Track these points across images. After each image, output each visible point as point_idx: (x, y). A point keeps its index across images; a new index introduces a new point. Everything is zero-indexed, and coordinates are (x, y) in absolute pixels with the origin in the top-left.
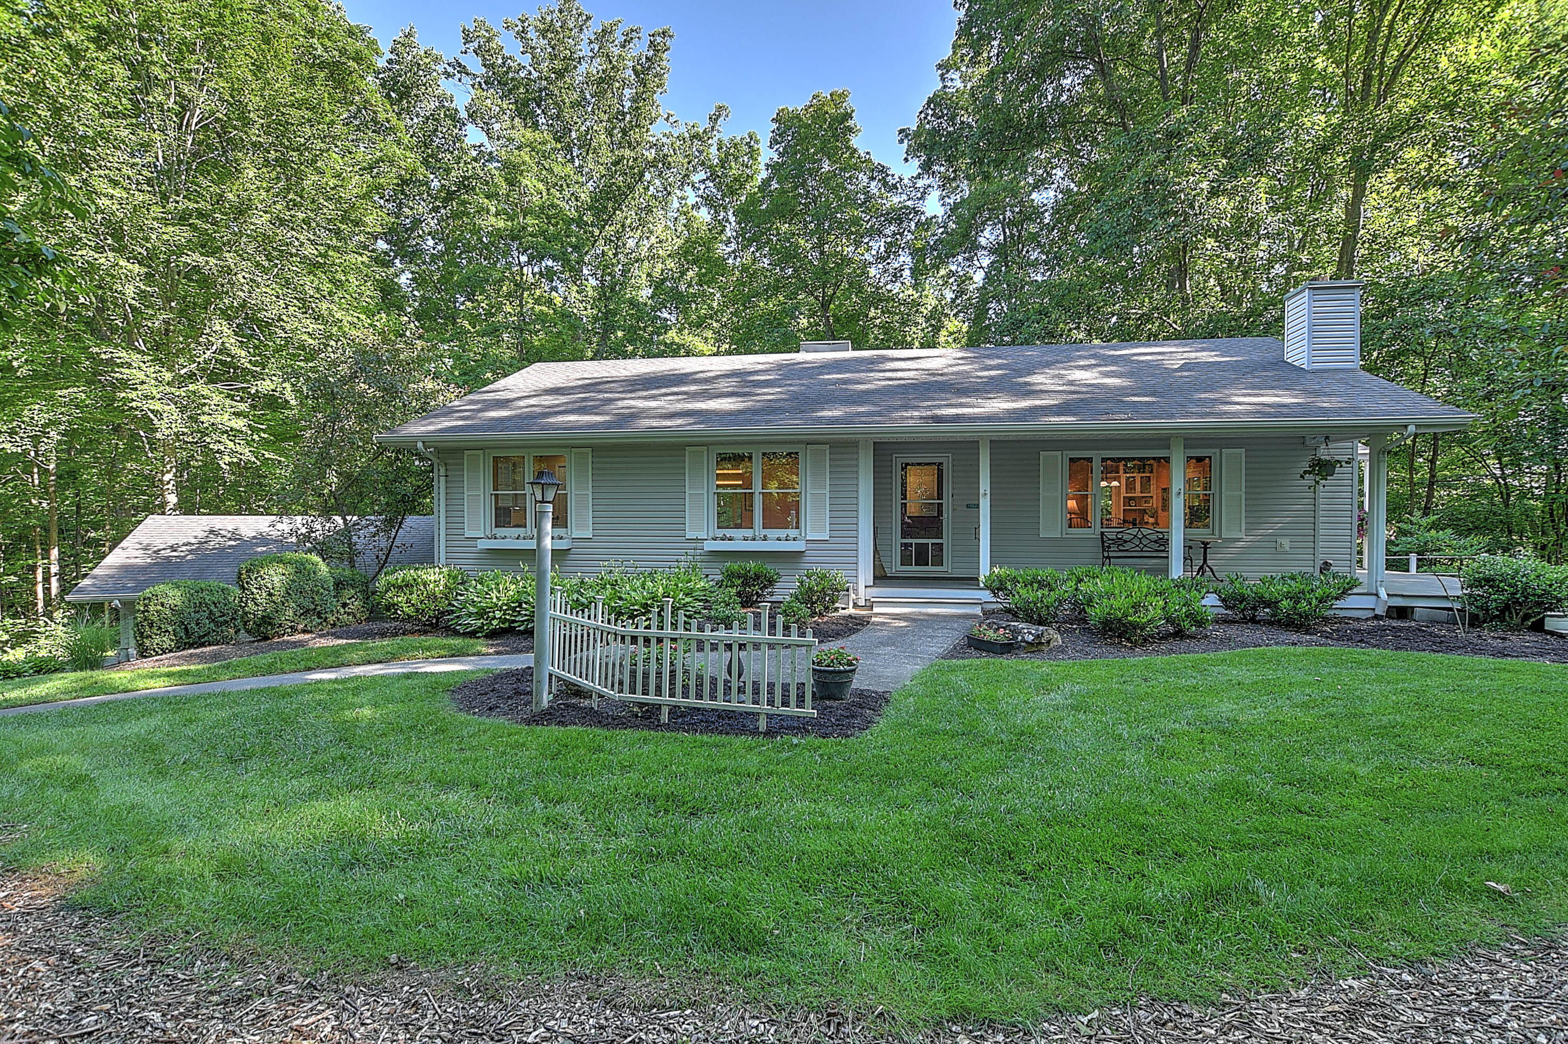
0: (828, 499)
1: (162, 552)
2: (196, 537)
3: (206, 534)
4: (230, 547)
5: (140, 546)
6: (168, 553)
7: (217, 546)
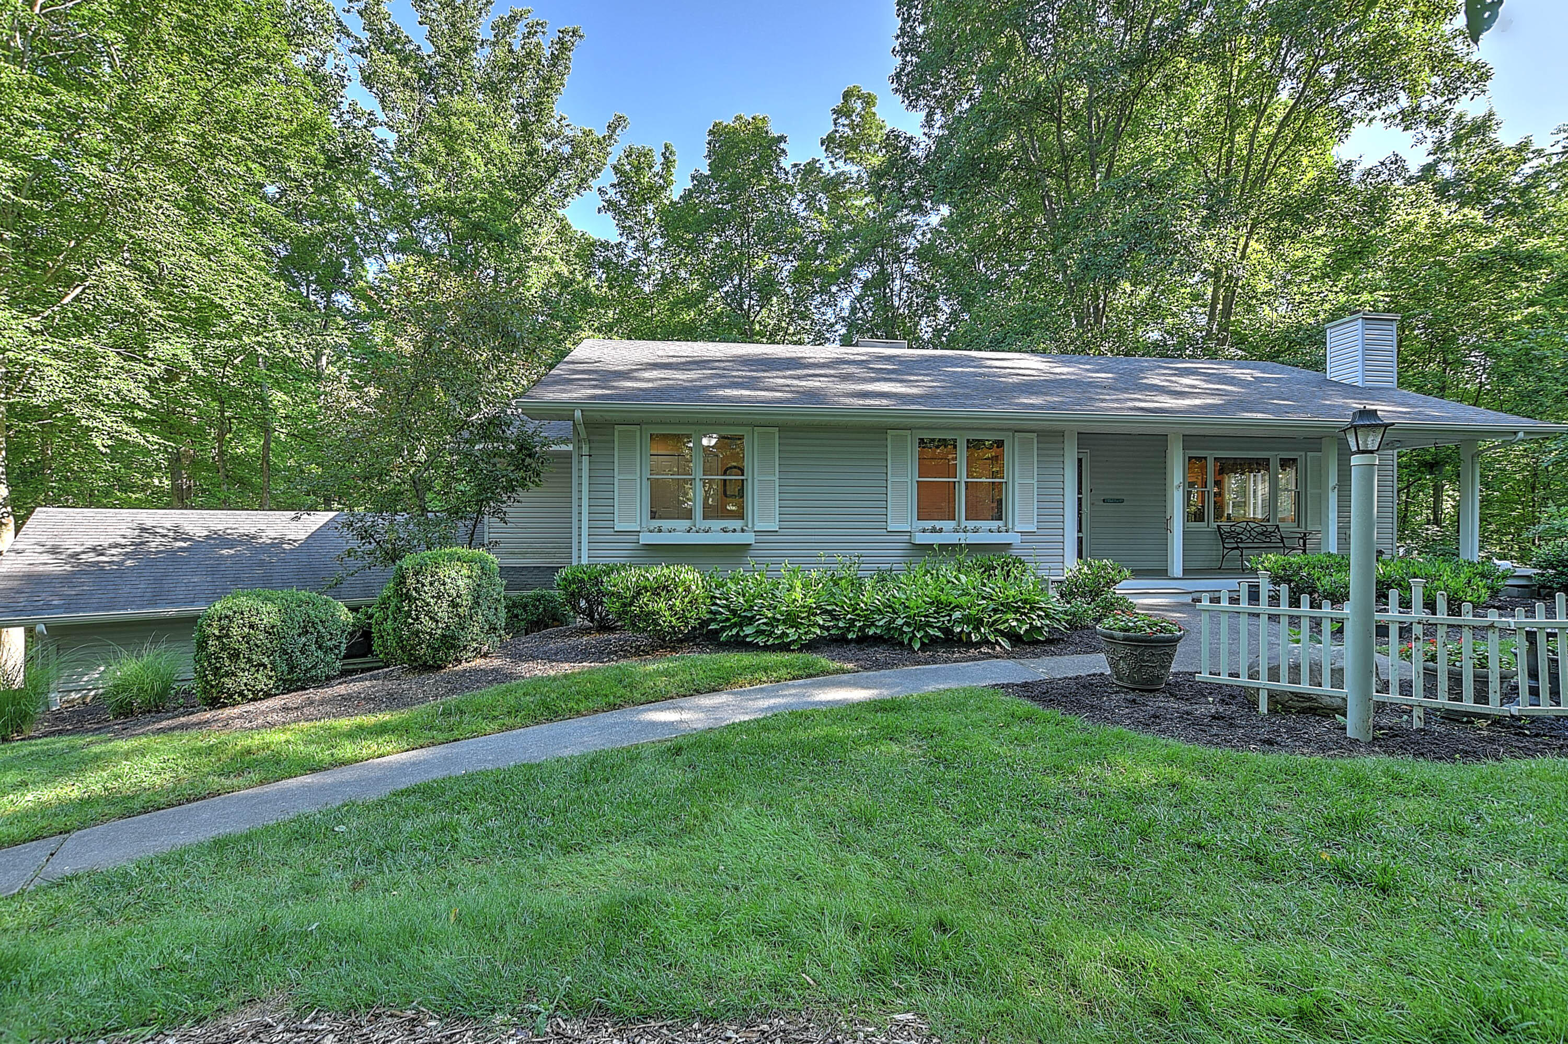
0: (1036, 489)
1: (83, 556)
2: (124, 537)
3: (137, 532)
4: (181, 549)
5: (42, 549)
6: (92, 557)
7: (162, 548)
